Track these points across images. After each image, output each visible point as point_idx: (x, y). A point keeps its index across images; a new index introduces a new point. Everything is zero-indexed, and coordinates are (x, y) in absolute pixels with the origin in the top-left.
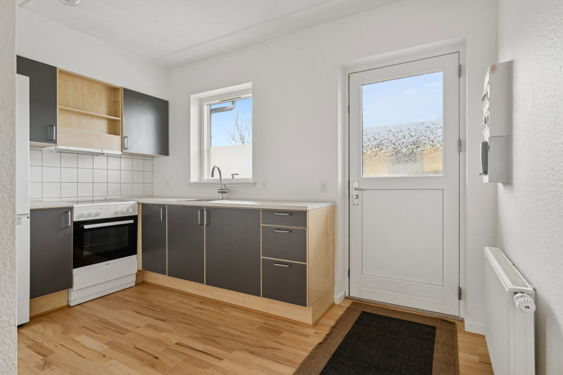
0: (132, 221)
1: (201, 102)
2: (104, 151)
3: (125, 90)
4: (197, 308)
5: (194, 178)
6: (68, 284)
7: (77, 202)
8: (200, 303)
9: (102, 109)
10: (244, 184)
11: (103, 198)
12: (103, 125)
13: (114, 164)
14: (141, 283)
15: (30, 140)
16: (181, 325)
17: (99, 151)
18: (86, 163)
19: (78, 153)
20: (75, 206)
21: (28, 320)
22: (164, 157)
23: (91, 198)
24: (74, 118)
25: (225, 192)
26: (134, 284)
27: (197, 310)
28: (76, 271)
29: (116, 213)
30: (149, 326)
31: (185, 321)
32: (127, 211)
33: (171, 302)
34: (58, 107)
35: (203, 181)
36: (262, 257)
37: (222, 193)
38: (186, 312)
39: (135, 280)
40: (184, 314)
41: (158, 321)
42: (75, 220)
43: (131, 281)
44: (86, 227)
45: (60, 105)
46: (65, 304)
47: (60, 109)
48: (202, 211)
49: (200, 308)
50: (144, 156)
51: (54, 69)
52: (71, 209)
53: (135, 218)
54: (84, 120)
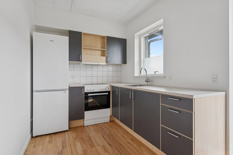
0: (107, 94)
1: (140, 36)
2: (99, 64)
3: (107, 37)
4: (128, 142)
5: (137, 74)
6: (82, 117)
7: (86, 84)
8: (131, 140)
9: (99, 46)
10: (159, 77)
11: (101, 83)
12: (99, 53)
13: (105, 69)
14: (112, 121)
15: (69, 61)
16: (117, 151)
17: (97, 64)
18: (95, 69)
19: (92, 65)
20: (85, 86)
21: (68, 129)
22: (125, 65)
23: (97, 83)
24: (89, 51)
25: (148, 81)
26: (109, 121)
27: (128, 144)
28: (86, 113)
29: (101, 90)
30: (103, 147)
31: (119, 150)
32: (106, 89)
33: (119, 135)
34: (82, 47)
35: (141, 75)
36: (161, 125)
37: (147, 82)
38: (122, 143)
39: (109, 119)
40: (121, 144)
41: (108, 145)
42: (85, 91)
43: (108, 120)
44: (89, 95)
45: (83, 47)
46: (83, 125)
47: (83, 48)
48: (132, 91)
49: (130, 144)
50: (117, 65)
51: (81, 33)
52: (84, 87)
53: (109, 92)
54: (93, 52)
